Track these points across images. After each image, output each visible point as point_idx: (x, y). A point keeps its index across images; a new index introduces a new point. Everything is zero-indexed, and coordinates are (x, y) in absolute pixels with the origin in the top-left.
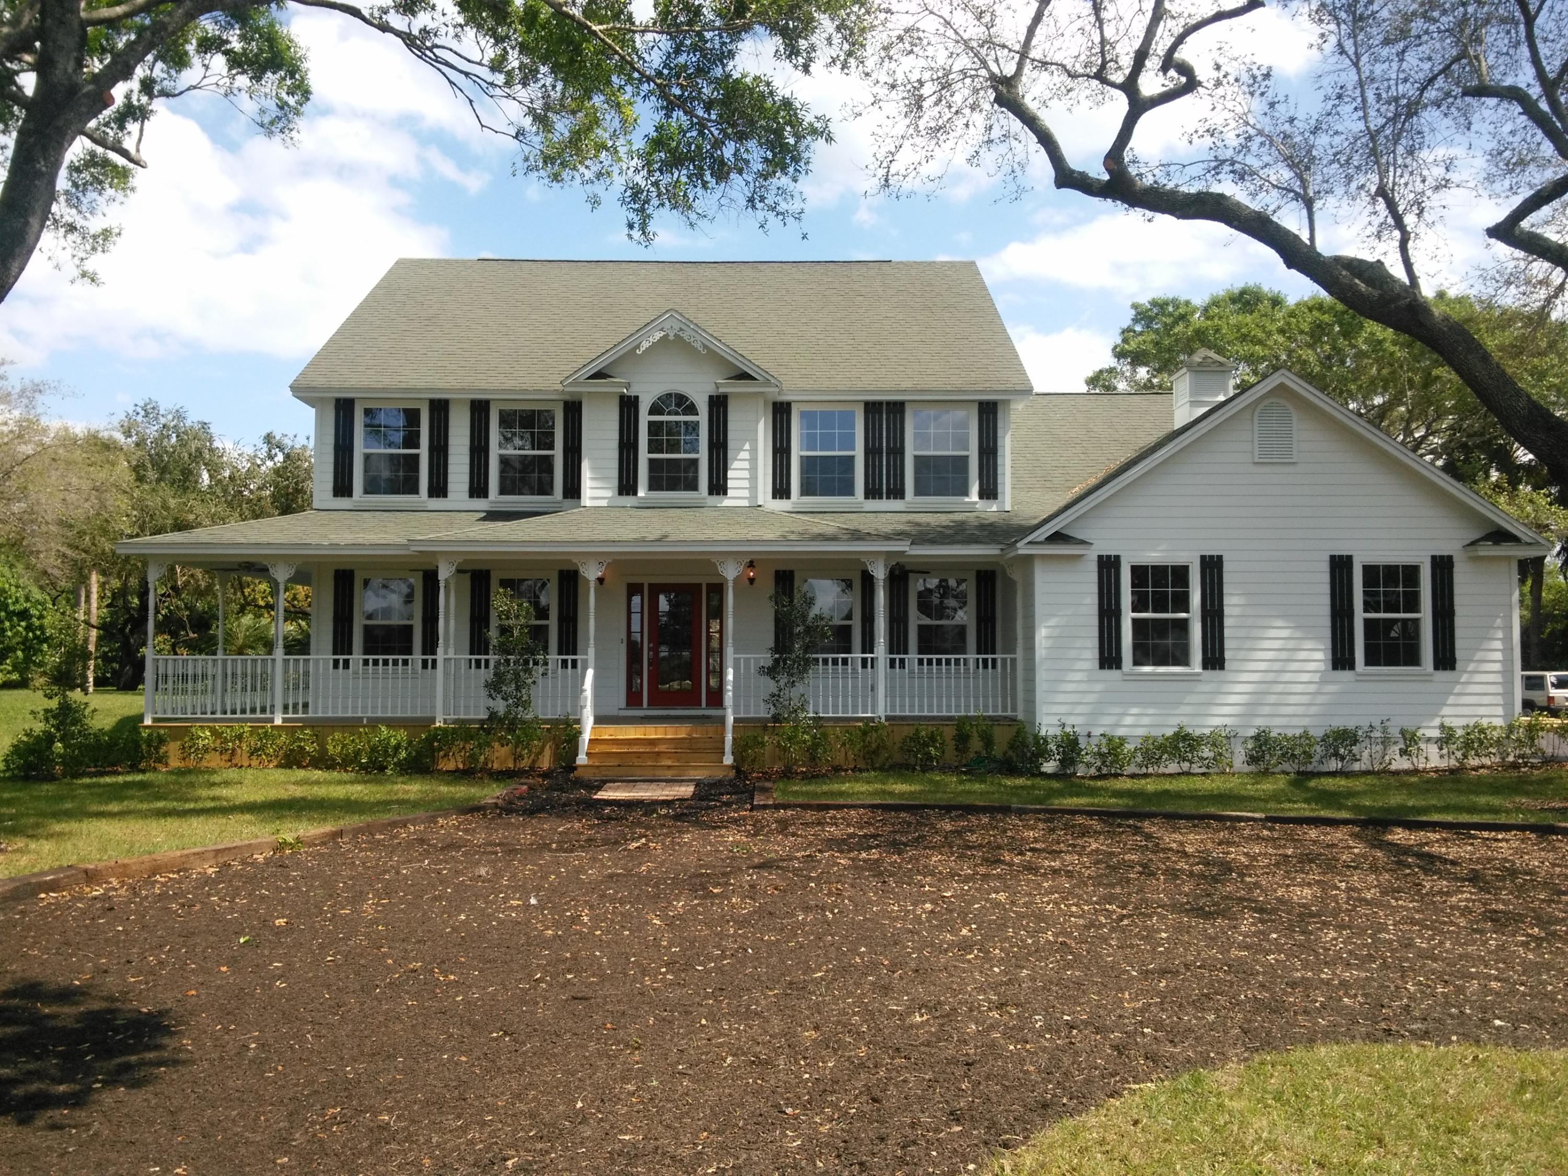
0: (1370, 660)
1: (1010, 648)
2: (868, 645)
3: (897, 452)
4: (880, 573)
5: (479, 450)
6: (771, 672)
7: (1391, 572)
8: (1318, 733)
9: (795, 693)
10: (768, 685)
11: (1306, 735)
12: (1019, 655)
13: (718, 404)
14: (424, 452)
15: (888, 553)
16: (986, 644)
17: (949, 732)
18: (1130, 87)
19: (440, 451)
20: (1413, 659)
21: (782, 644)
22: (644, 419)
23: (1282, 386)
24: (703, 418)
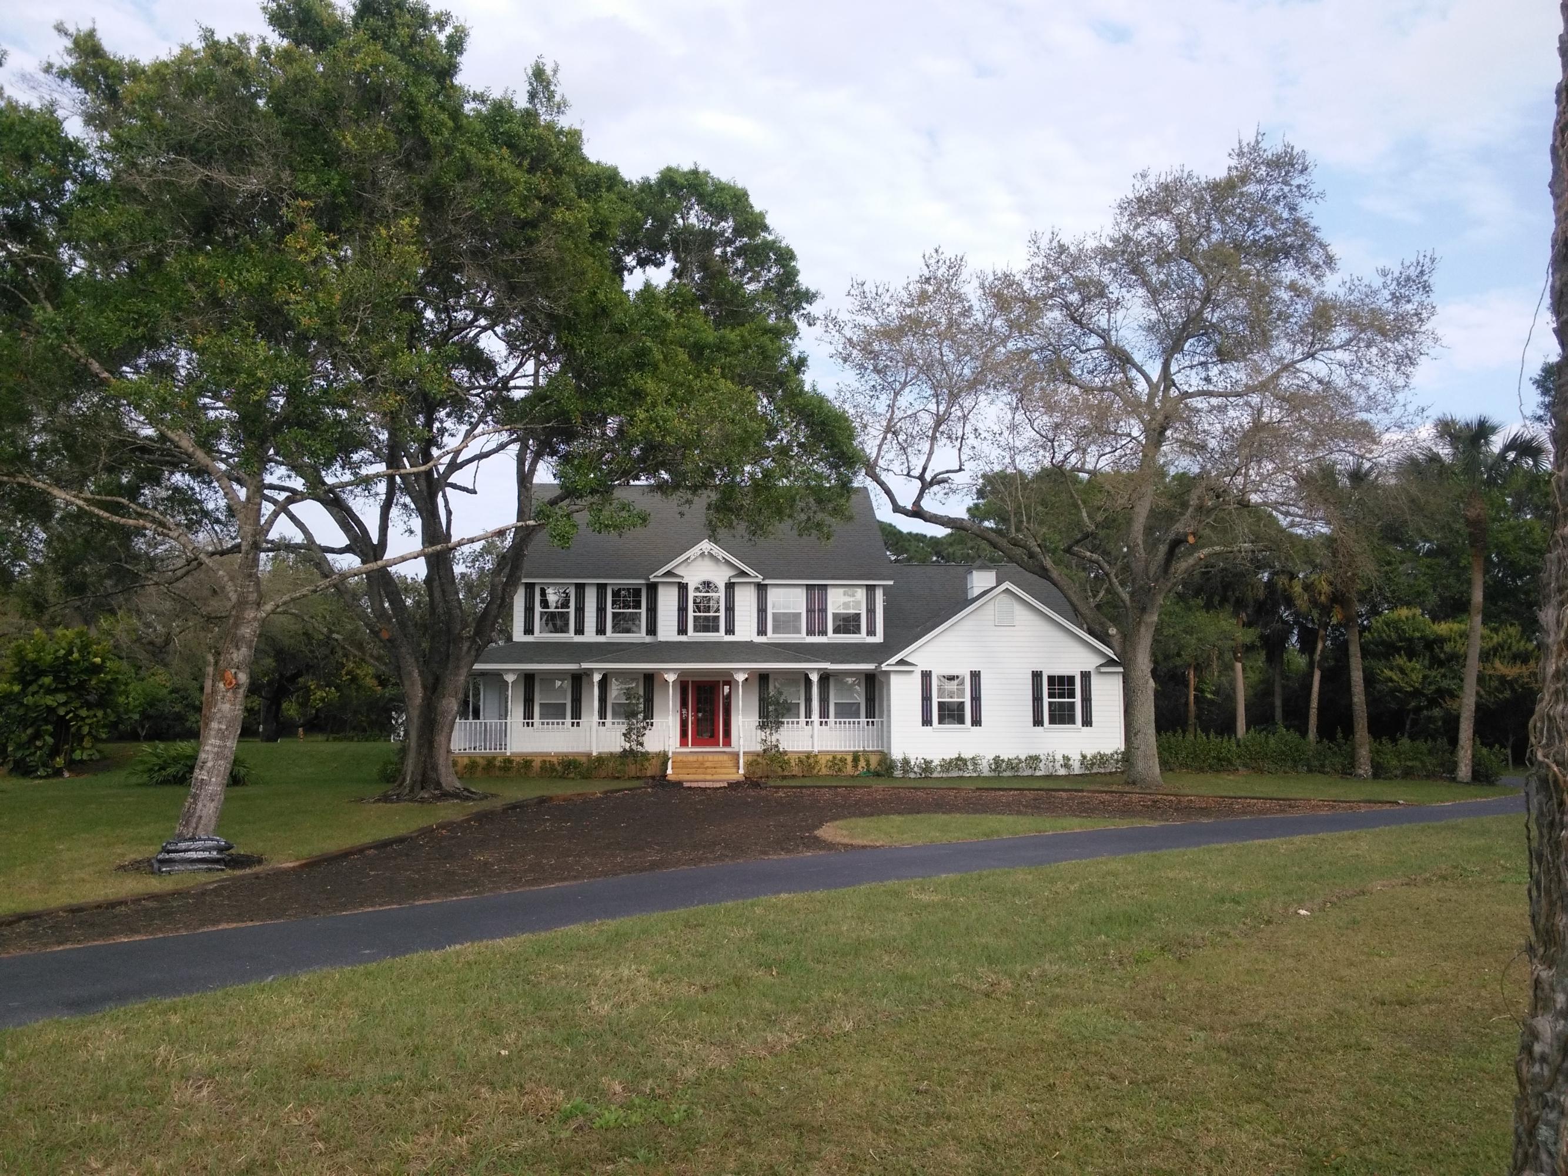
0: (1052, 721)
1: (881, 716)
2: (808, 714)
3: (823, 610)
4: (814, 678)
5: (601, 610)
6: (762, 727)
7: (1061, 679)
8: (1023, 757)
9: (774, 738)
10: (761, 735)
11: (1017, 758)
12: (885, 719)
13: (730, 587)
14: (572, 610)
15: (819, 669)
16: (870, 713)
17: (849, 759)
18: (921, 478)
19: (580, 610)
20: (1071, 720)
21: (763, 713)
22: (691, 594)
23: (1007, 590)
24: (722, 594)
